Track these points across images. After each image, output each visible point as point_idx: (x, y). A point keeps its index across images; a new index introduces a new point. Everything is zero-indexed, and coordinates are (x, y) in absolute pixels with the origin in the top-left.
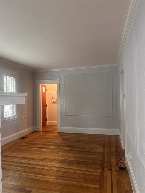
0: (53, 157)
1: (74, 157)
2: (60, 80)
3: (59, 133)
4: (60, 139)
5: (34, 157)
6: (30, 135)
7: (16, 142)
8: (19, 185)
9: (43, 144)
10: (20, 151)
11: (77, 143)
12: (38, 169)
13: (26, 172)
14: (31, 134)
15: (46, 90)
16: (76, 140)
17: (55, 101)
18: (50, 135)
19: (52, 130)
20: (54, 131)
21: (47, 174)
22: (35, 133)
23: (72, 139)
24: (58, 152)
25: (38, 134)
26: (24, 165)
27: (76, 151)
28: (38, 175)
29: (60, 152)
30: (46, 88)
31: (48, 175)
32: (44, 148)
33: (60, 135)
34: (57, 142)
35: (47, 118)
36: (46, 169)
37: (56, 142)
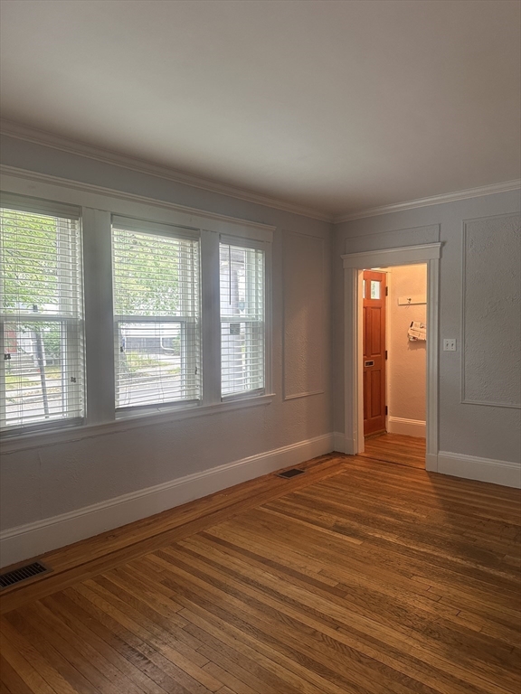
0: (381, 590)
1: (487, 617)
2: (443, 244)
3: (431, 474)
4: (433, 506)
5: (305, 568)
6: (317, 464)
7: (260, 485)
8: (216, 687)
9: (355, 516)
10: (265, 527)
11: (515, 540)
12: (308, 632)
13: (258, 631)
14: (322, 462)
15: (385, 291)
16: (507, 525)
17: (423, 337)
18: (391, 478)
19: (405, 458)
20: (410, 463)
21: (336, 670)
22: (335, 460)
23: (489, 517)
24: (412, 570)
25: (347, 466)
26: (261, 597)
27: (499, 581)
28: (300, 662)
29: (418, 568)
30: (385, 283)
31: (339, 678)
32: (354, 534)
33: (435, 488)
34: (415, 519)
35: (389, 404)
36: (340, 644)
37: (410, 517)
